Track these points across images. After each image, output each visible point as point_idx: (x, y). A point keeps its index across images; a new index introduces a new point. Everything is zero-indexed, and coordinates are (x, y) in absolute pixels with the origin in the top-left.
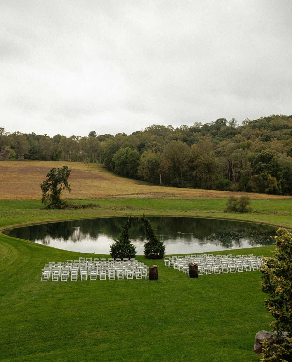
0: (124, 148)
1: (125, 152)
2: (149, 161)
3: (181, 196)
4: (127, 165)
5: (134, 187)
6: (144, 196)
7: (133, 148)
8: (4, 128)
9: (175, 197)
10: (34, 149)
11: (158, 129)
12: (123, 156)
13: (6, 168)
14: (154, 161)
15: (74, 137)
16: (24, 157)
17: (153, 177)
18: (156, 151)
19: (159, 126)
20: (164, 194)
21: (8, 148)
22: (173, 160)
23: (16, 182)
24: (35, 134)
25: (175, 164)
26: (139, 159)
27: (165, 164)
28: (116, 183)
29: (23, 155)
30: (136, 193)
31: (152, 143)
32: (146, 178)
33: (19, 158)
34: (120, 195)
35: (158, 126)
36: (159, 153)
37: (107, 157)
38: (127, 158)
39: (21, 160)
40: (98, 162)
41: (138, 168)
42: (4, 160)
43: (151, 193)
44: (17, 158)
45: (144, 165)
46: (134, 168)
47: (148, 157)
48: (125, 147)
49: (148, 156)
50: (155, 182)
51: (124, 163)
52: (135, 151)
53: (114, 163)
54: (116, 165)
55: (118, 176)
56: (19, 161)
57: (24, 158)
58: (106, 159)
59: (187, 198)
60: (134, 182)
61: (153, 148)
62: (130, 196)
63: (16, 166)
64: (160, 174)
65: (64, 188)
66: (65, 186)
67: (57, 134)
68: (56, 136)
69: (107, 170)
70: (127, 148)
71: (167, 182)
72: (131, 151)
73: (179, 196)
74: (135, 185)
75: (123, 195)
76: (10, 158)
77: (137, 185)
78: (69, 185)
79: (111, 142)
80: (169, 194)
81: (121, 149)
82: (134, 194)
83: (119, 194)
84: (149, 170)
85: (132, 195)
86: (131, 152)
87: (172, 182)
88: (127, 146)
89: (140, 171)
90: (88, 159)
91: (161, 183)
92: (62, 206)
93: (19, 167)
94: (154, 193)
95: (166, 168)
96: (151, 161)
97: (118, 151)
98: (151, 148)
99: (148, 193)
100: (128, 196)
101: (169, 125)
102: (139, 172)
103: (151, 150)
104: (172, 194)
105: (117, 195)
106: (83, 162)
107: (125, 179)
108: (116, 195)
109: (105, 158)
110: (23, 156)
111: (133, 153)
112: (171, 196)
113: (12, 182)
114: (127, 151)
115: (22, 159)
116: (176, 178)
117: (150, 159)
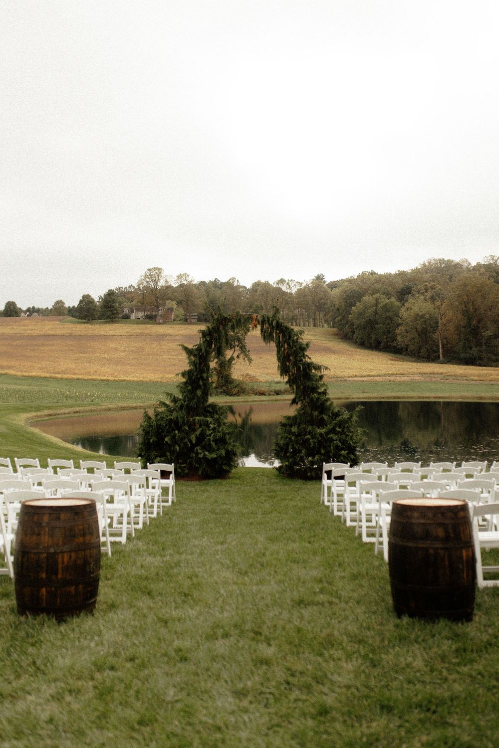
0: (372, 296)
1: (374, 302)
2: (417, 317)
3: (481, 379)
4: (376, 326)
5: (388, 364)
6: (403, 378)
7: (388, 295)
8: (161, 269)
9: (468, 380)
10: (213, 304)
11: (441, 266)
12: (370, 311)
13: (164, 335)
14: (427, 316)
15: (282, 281)
16: (197, 317)
17: (426, 348)
18: (433, 299)
19: (442, 261)
20: (446, 377)
21: (174, 304)
22: (465, 313)
23: (174, 357)
24: (218, 280)
25: (470, 319)
26: (398, 316)
27: (449, 321)
28: (354, 358)
29: (196, 314)
30: (389, 373)
31: (426, 285)
32: (412, 348)
33: (188, 320)
34: (356, 376)
35: (440, 260)
36: (438, 303)
37: (342, 314)
38: (376, 313)
39: (191, 323)
40: (326, 326)
41: (397, 331)
42: (164, 323)
43: (419, 373)
44: (186, 320)
45: (407, 323)
46: (389, 332)
47: (416, 309)
48: (373, 293)
49: (418, 306)
50: (431, 357)
51: (371, 324)
52: (393, 299)
53: (352, 324)
54: (357, 328)
55: (359, 348)
56: (188, 324)
57: (198, 321)
58: (339, 318)
59: (492, 383)
60: (389, 357)
61: (426, 294)
62: (377, 378)
63: (182, 332)
64: (440, 341)
65: (238, 357)
66: (240, 352)
67: (256, 281)
68: (256, 283)
69: (342, 339)
70: (378, 295)
71: (453, 357)
72: (384, 300)
73: (476, 378)
74: (390, 362)
75: (362, 377)
76: (174, 320)
77: (393, 362)
78: (249, 351)
79: (347, 287)
80: (455, 376)
81: (365, 298)
82: (385, 375)
83: (355, 374)
84: (419, 335)
85: (380, 376)
86: (385, 302)
87: (462, 356)
88: (377, 291)
89: (402, 336)
90: (308, 321)
91: (441, 358)
92: (235, 391)
93: (185, 334)
94: (424, 374)
95: (451, 327)
96: (422, 317)
97: (360, 302)
98: (422, 294)
99: (414, 374)
100: (372, 378)
101: (462, 258)
102: (399, 338)
103: (422, 297)
104: (462, 376)
105: (351, 377)
106: (300, 326)
107: (373, 352)
108: (349, 377)
109: (337, 317)
110: (194, 316)
111: (387, 304)
112: (459, 378)
113: (168, 357)
114: (377, 300)
115: (193, 321)
116: (471, 348)
117: (421, 312)
